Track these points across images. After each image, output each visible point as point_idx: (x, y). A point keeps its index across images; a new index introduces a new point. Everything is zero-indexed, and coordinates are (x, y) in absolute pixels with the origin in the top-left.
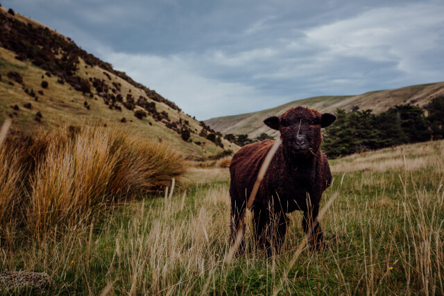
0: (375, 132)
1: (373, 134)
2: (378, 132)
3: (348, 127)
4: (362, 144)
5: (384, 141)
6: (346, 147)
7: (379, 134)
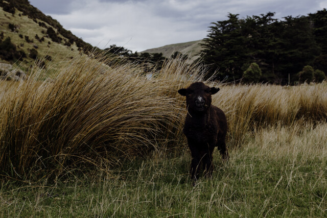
0: (275, 41)
1: (272, 43)
2: (279, 41)
3: (240, 35)
4: (256, 56)
5: (286, 52)
6: (235, 60)
7: (280, 44)
